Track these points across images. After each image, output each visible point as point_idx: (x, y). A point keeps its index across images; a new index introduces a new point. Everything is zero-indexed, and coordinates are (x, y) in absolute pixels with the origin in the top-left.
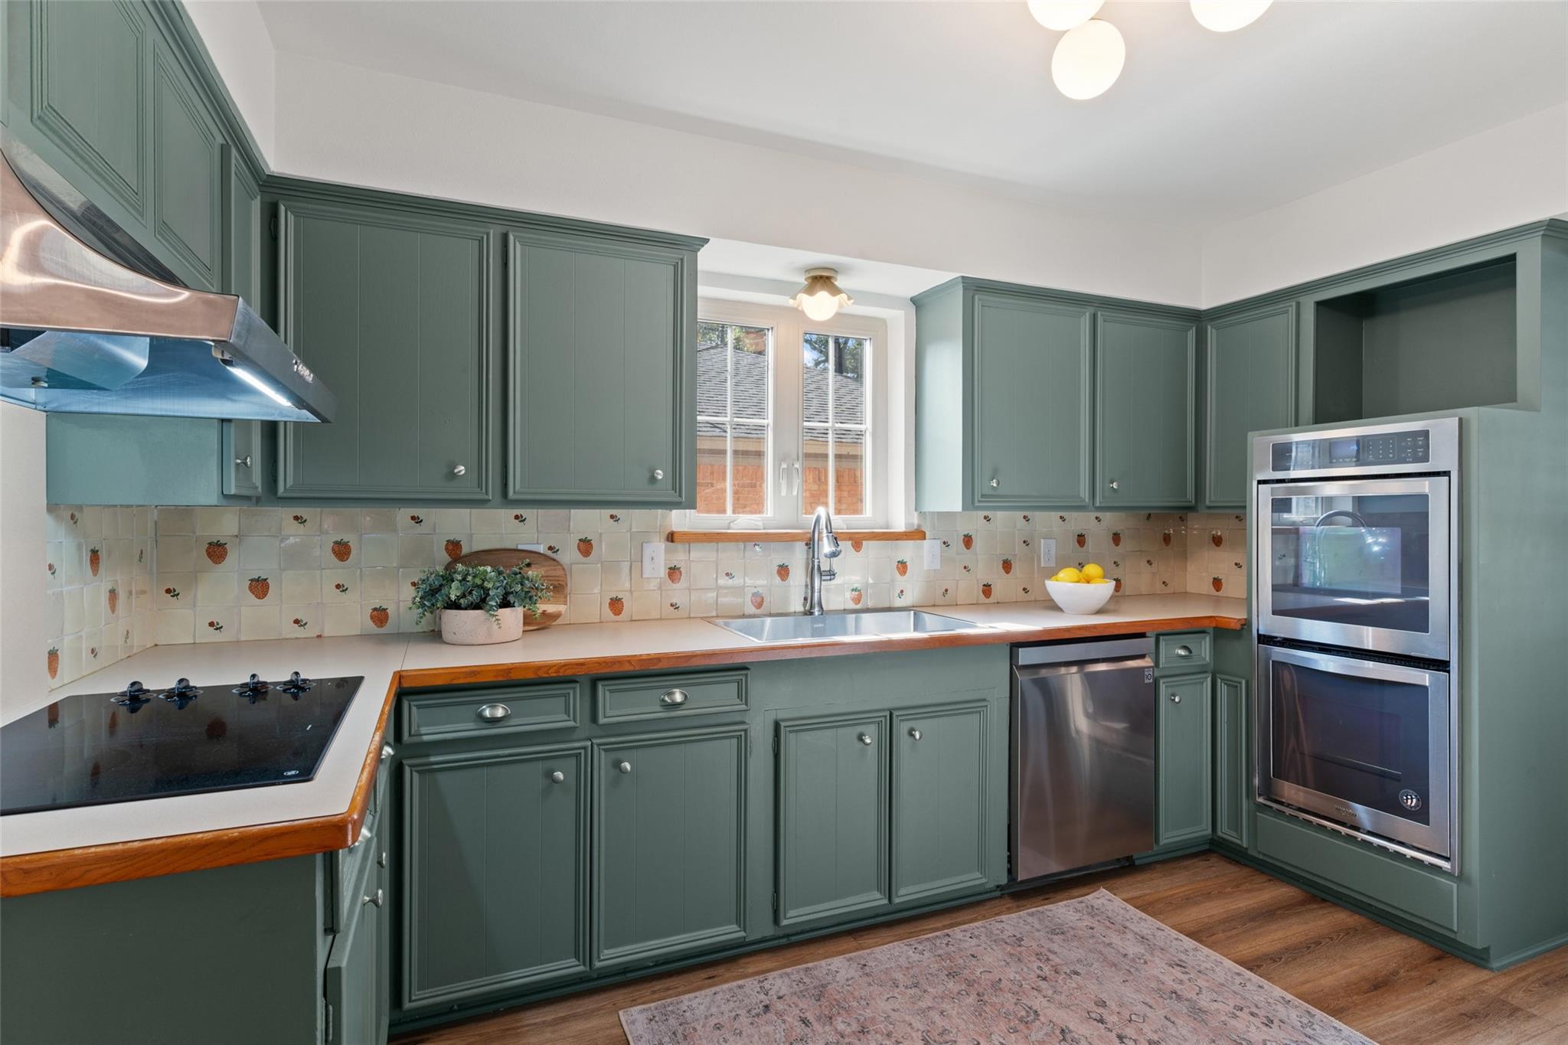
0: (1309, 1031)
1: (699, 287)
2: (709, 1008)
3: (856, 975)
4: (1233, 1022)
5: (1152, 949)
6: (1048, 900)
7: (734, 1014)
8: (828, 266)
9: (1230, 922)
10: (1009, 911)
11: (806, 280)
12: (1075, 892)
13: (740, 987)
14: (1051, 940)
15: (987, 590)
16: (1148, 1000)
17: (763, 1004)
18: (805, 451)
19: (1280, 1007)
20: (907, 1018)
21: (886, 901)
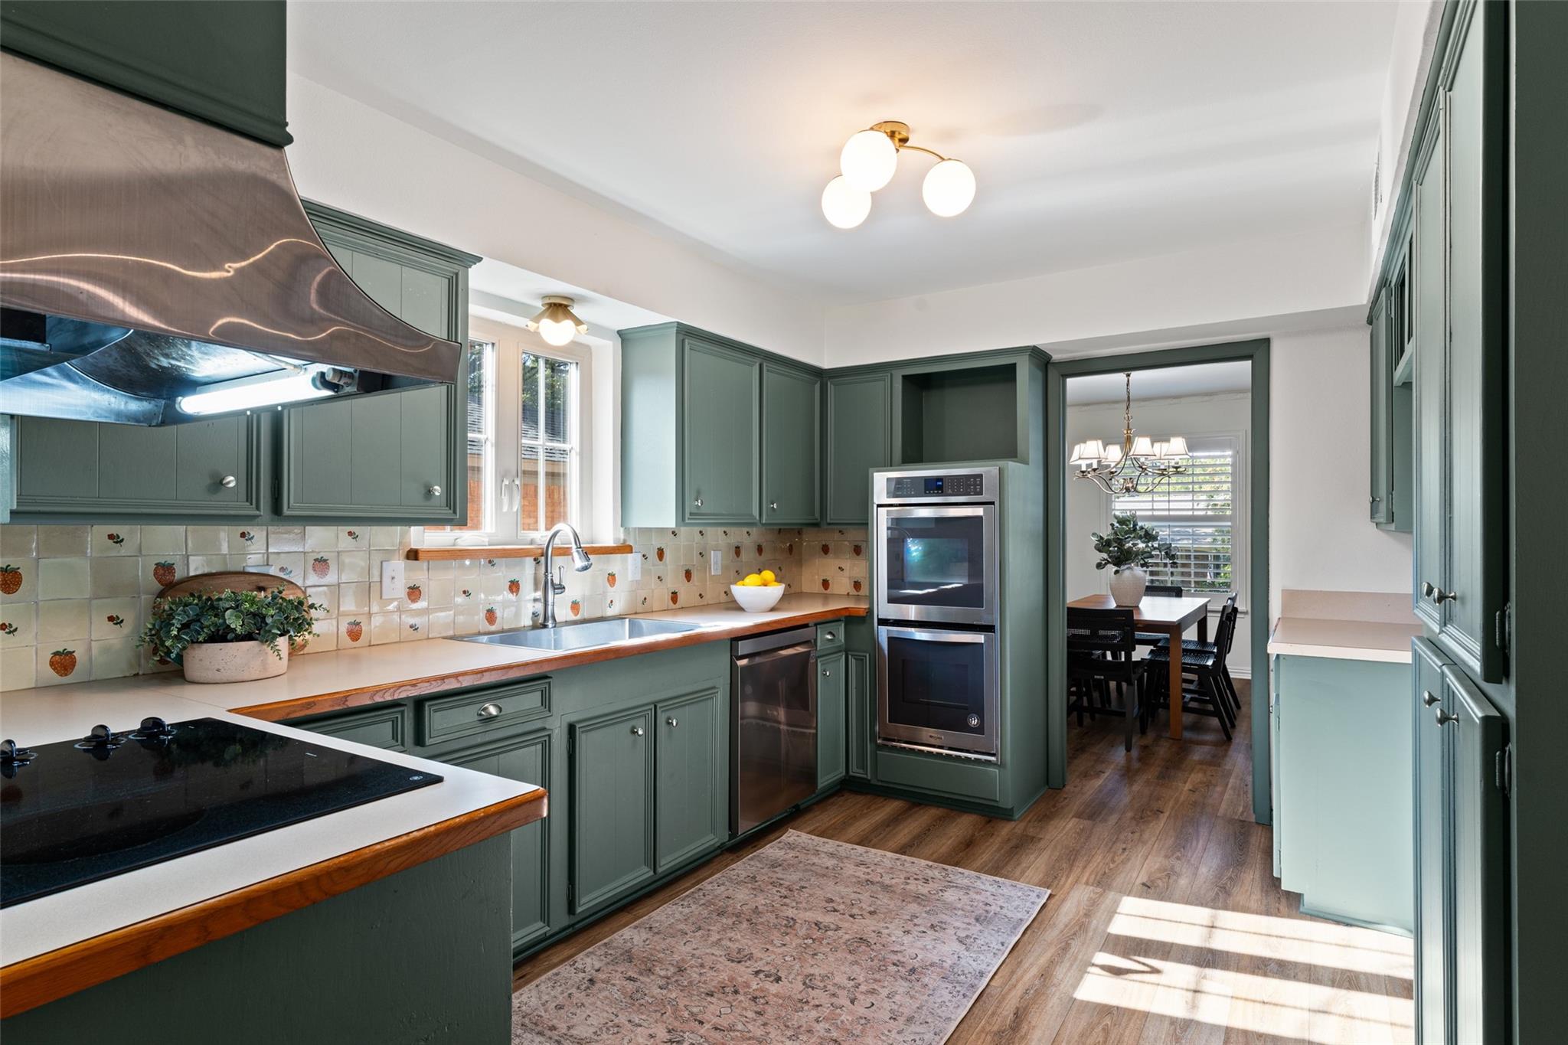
0: (948, 879)
1: (470, 305)
2: (540, 998)
3: (649, 936)
4: (908, 887)
5: (841, 859)
6: (756, 848)
7: (566, 994)
8: (566, 295)
9: (877, 829)
10: (733, 861)
11: (543, 305)
12: (772, 837)
13: (557, 974)
14: (774, 872)
15: (674, 597)
16: (855, 890)
17: (586, 979)
18: (523, 469)
19: (928, 871)
20: (708, 951)
21: (652, 873)
